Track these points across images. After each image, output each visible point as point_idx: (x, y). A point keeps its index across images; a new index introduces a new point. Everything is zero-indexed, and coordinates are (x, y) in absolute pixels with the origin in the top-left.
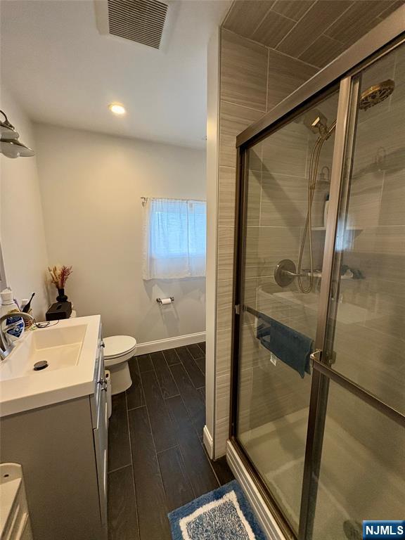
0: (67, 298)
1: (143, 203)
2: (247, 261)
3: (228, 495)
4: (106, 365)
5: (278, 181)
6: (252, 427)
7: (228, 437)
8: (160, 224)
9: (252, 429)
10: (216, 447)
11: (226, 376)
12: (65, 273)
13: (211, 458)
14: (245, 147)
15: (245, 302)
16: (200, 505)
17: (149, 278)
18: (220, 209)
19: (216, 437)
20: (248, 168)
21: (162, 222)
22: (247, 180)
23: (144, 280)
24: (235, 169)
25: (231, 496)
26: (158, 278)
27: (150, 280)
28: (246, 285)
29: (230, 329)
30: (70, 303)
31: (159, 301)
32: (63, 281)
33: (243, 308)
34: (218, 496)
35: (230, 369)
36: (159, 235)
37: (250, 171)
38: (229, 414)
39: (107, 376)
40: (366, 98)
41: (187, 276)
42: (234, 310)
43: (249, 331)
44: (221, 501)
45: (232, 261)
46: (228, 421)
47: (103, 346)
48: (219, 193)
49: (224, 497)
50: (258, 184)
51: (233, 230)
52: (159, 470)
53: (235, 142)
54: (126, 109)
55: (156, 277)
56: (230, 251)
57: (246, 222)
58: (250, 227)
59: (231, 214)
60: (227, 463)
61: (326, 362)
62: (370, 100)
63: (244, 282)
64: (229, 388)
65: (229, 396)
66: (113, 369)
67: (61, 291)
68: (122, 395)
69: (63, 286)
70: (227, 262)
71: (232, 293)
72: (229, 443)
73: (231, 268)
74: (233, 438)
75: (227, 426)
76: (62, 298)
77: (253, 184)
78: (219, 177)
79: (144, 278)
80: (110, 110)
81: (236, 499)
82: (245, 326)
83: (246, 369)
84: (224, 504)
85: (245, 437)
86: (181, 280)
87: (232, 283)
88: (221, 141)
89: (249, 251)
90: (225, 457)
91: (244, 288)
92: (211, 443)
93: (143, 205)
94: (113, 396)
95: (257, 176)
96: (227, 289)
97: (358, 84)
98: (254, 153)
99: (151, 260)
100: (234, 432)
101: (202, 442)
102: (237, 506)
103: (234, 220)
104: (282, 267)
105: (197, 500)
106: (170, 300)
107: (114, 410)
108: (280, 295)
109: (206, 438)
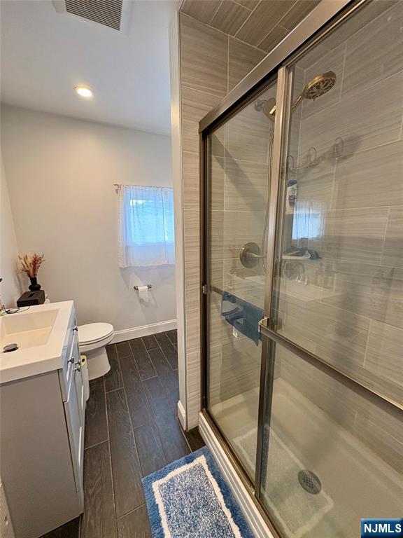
0: (40, 287)
1: (117, 190)
2: (213, 244)
3: (198, 459)
4: (81, 351)
5: (240, 167)
6: (222, 400)
7: (200, 409)
8: (135, 212)
9: (222, 401)
10: (188, 419)
11: (196, 353)
12: (36, 262)
13: (185, 429)
14: (207, 133)
15: (212, 283)
16: (171, 469)
17: (126, 266)
18: (184, 193)
19: (188, 410)
20: (210, 153)
21: (137, 210)
22: (211, 166)
23: (120, 268)
24: (198, 154)
25: (201, 460)
26: (136, 266)
27: (126, 268)
28: (213, 267)
29: (199, 308)
30: (43, 291)
31: (136, 289)
32: (35, 269)
33: (210, 288)
34: (189, 461)
35: (199, 346)
36: (134, 222)
37: (213, 156)
38: (200, 388)
39: (83, 360)
40: (312, 88)
41: (164, 263)
42: (201, 290)
43: (216, 310)
44: (191, 465)
45: (198, 244)
46: (200, 394)
47: (76, 329)
48: (184, 178)
49: (195, 461)
50: (221, 170)
51: (199, 213)
52: (135, 443)
53: (197, 128)
54: (93, 91)
55: (132, 265)
56: (196, 234)
57: (211, 206)
58: (215, 211)
59: (196, 198)
60: (199, 433)
61: (272, 328)
62: (315, 90)
63: (210, 264)
64: (199, 364)
65: (199, 372)
66: (90, 354)
67: (34, 280)
68: (100, 380)
69: (35, 275)
70: (194, 244)
71: (199, 274)
72: (201, 414)
73: (198, 250)
74: (204, 409)
75: (199, 399)
76: (35, 287)
77: (216, 169)
78: (183, 163)
79: (121, 266)
80: (76, 92)
81: (205, 462)
82: (213, 305)
83: (215, 346)
84: (194, 467)
85: (216, 409)
86: (159, 267)
87: (199, 265)
88: (184, 126)
89: (214, 234)
90: (197, 428)
91: (210, 269)
92: (184, 416)
93: (117, 192)
94: (90, 381)
95: (221, 162)
96: (194, 270)
97: (291, 74)
98: (217, 139)
99: (127, 247)
100: (205, 404)
101: (177, 416)
102: (206, 467)
103: (199, 204)
104: (247, 250)
105: (169, 465)
106: (147, 287)
107: (91, 393)
108: (251, 279)
109: (180, 412)
